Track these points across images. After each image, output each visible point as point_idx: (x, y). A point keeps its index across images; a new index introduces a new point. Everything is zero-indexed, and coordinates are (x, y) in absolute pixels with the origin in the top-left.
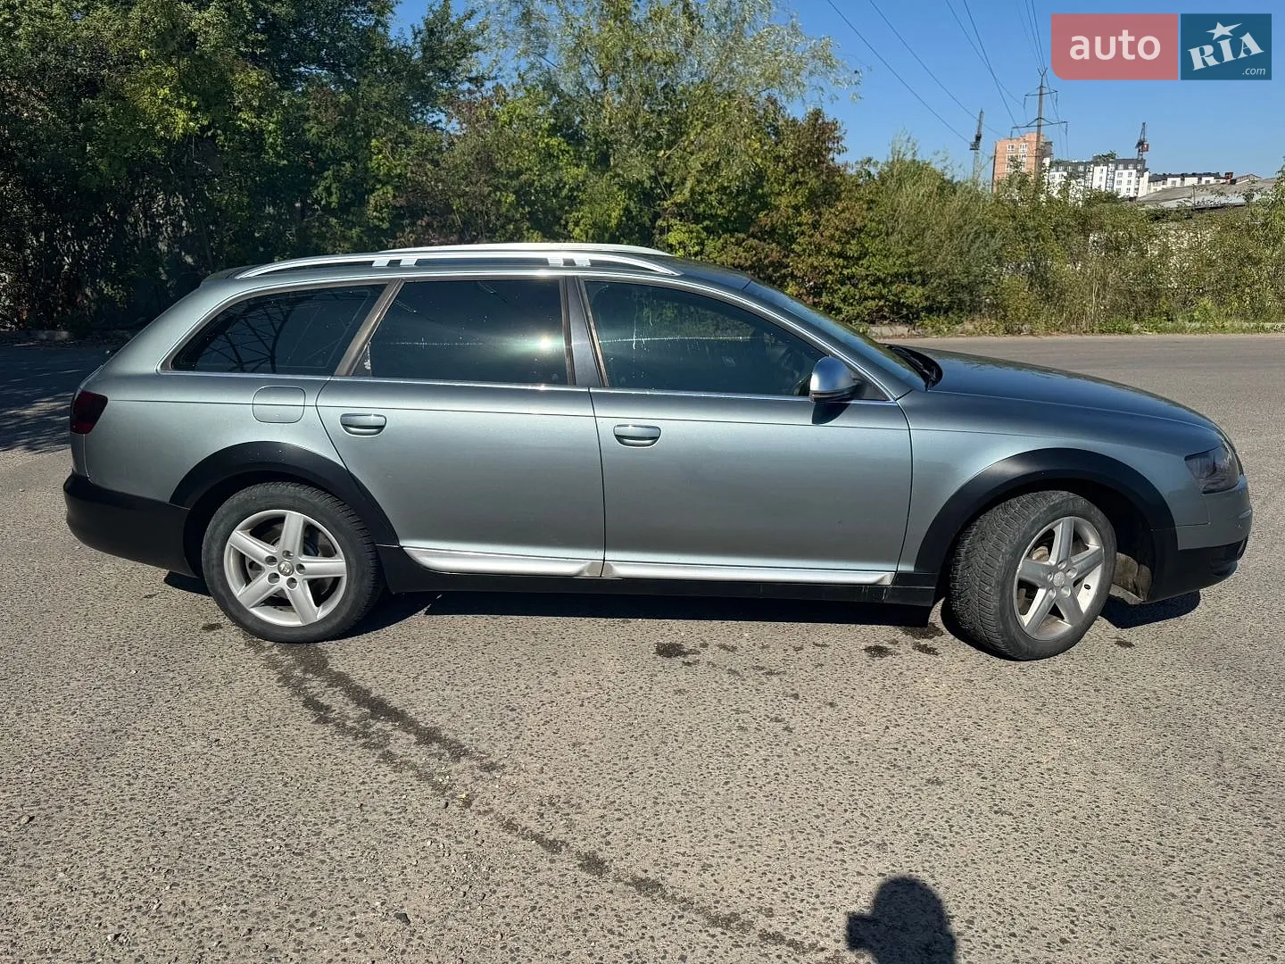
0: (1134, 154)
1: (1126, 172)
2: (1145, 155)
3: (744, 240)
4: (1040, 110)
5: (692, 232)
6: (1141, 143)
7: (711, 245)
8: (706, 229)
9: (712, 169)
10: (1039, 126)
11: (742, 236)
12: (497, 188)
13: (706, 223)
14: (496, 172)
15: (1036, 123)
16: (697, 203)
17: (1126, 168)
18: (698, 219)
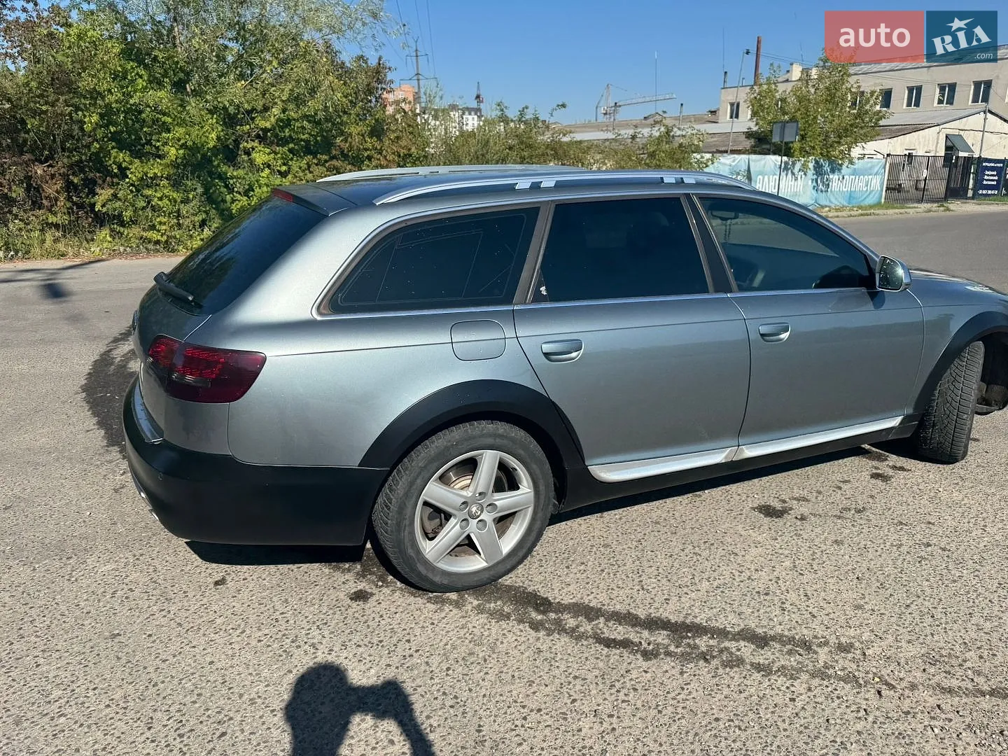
0: (474, 104)
1: (470, 117)
2: (482, 106)
3: (326, 161)
4: (418, 68)
5: (276, 153)
6: (478, 97)
7: (295, 165)
8: (291, 151)
9: (298, 100)
10: (418, 80)
11: (325, 157)
12: (77, 109)
13: (291, 145)
14: (75, 92)
15: (415, 78)
16: (282, 129)
17: (470, 114)
18: (283, 142)
